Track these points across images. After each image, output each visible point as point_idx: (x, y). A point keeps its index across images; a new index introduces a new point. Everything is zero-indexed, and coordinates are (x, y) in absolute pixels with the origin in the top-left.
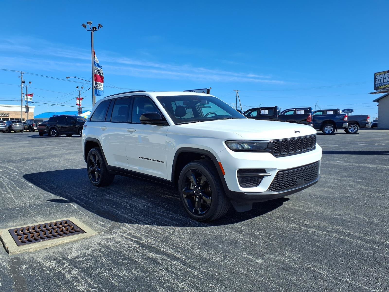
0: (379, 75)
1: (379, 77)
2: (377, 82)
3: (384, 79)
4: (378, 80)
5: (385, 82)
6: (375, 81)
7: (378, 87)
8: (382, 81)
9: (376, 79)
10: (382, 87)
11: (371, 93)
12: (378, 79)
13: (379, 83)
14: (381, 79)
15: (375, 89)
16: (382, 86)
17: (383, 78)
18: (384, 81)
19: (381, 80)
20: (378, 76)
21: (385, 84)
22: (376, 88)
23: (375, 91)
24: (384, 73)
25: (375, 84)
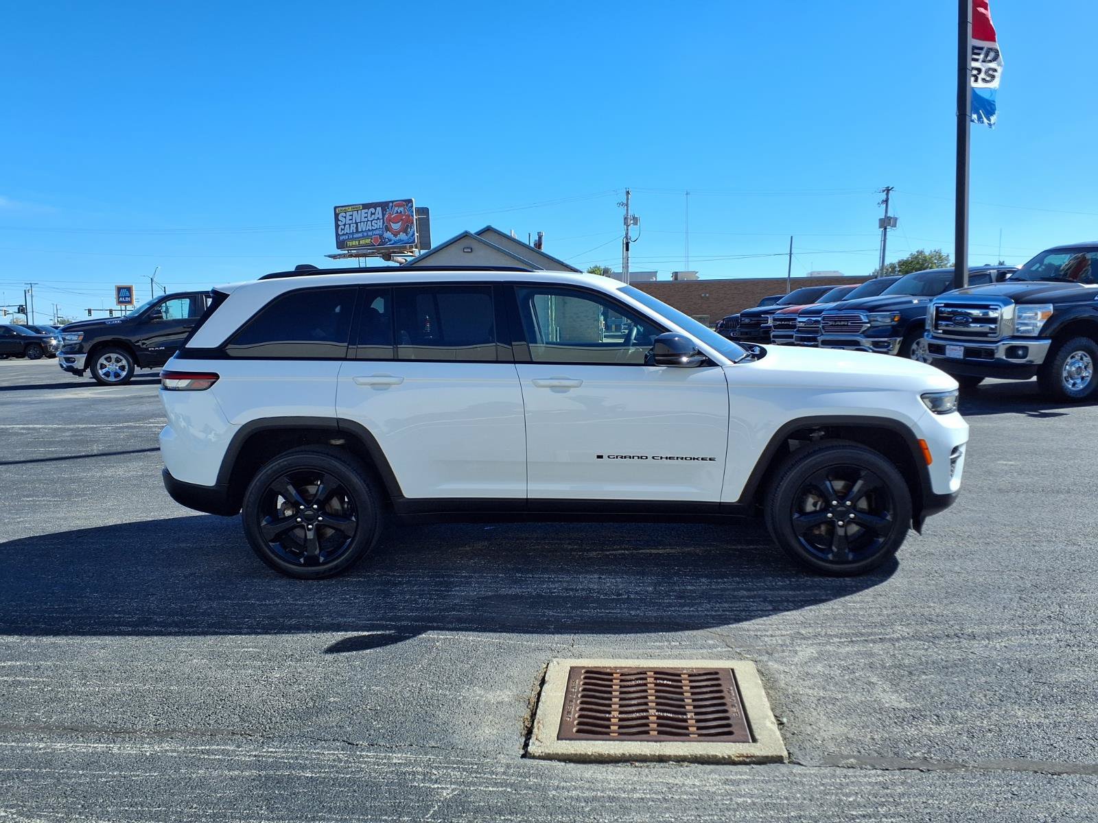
0: (345, 213)
1: (345, 217)
2: (342, 229)
3: (357, 223)
4: (344, 225)
5: (360, 230)
6: (337, 226)
7: (344, 241)
8: (353, 228)
9: (339, 223)
10: (354, 243)
11: (330, 256)
12: (344, 223)
13: (347, 233)
14: (351, 222)
15: (338, 248)
16: (353, 239)
17: (354, 222)
18: (357, 228)
19: (350, 225)
20: (344, 215)
21: (360, 235)
22: (341, 244)
23: (340, 252)
24: (355, 208)
25: (337, 235)
